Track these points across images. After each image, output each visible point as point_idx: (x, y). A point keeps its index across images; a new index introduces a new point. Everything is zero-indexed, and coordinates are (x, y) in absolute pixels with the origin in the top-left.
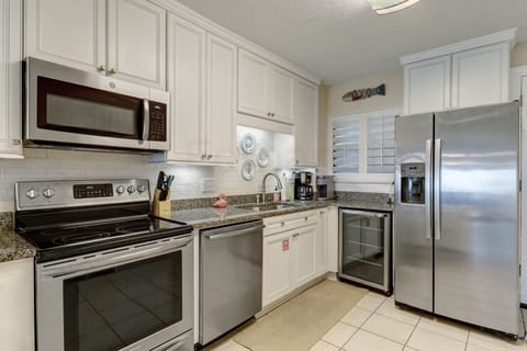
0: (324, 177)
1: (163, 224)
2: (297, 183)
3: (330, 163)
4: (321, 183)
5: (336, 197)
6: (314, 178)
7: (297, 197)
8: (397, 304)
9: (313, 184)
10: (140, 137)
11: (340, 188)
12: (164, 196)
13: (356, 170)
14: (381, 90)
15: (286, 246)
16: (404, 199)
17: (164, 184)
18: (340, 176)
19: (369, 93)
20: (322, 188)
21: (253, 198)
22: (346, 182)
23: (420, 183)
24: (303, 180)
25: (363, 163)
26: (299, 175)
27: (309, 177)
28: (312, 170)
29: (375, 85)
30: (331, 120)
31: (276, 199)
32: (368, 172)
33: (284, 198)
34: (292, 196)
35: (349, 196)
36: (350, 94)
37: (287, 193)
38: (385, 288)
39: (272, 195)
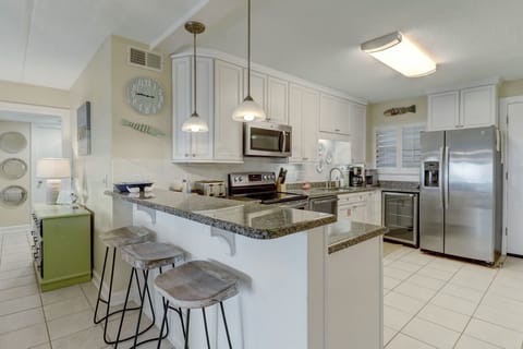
0: (371, 171)
1: (283, 197)
2: (351, 174)
3: (375, 160)
4: (368, 174)
5: (379, 185)
6: (363, 171)
7: (351, 185)
8: (422, 250)
9: (363, 175)
10: (280, 150)
11: (381, 178)
12: (282, 182)
13: (394, 165)
14: (413, 109)
15: (349, 214)
16: (426, 184)
17: (283, 174)
18: (381, 170)
19: (404, 111)
20: (369, 178)
21: (323, 184)
22: (386, 174)
23: (436, 174)
24: (355, 173)
25: (399, 160)
26: (352, 169)
27: (359, 170)
28: (362, 166)
29: (408, 105)
30: (375, 128)
31: (337, 185)
32: (404, 167)
33: (342, 185)
34: (348, 183)
35: (389, 183)
36: (389, 111)
37: (344, 181)
38: (414, 243)
39: (334, 183)
